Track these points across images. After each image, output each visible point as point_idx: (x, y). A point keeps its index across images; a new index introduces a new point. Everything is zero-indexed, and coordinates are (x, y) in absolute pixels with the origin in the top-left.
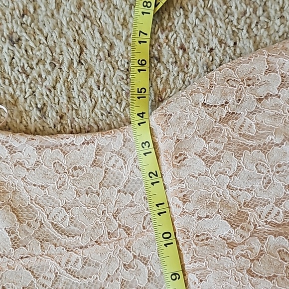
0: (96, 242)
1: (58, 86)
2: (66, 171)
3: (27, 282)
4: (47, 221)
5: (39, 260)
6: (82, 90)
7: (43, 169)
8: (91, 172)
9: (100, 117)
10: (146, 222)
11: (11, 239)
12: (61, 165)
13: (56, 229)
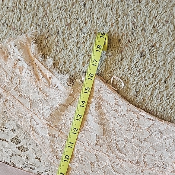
0: (130, 161)
1: (150, 86)
2: (134, 125)
3: (93, 161)
4: (114, 141)
5: (103, 155)
6: (159, 94)
7: (125, 119)
8: (144, 132)
9: (160, 110)
10: (155, 165)
11: (97, 140)
12: (134, 122)
13: (116, 146)
